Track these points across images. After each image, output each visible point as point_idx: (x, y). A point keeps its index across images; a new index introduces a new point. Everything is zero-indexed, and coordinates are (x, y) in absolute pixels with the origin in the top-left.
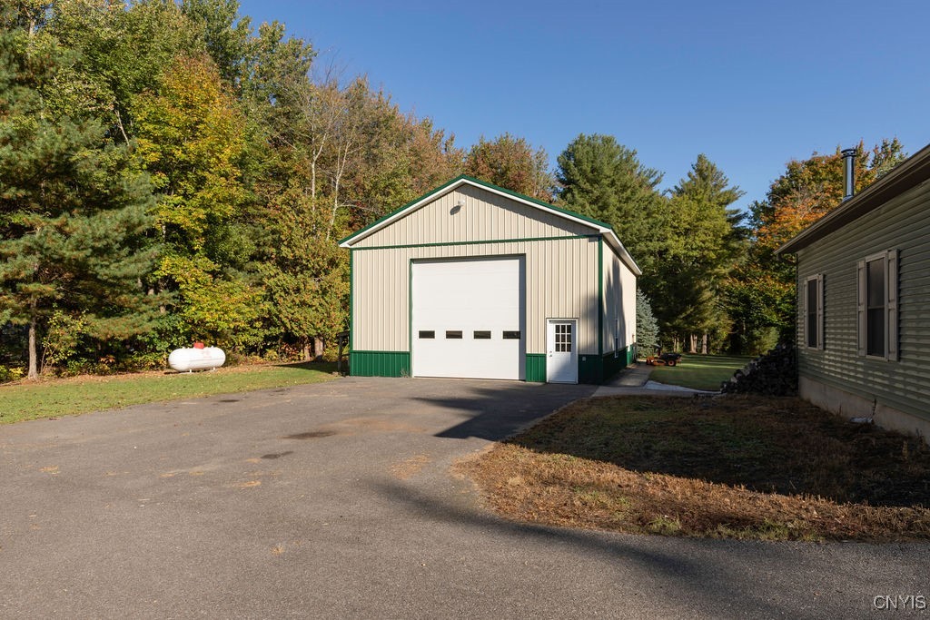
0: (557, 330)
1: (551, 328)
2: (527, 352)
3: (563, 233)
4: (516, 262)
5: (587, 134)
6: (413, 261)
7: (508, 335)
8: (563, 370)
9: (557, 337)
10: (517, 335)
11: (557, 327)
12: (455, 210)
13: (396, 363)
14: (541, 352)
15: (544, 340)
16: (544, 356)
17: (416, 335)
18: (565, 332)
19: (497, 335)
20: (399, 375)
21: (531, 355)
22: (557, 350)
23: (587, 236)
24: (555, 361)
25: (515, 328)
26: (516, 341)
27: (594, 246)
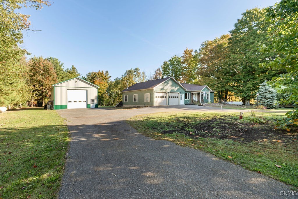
1: (91, 100)
2: (88, 104)
3: (93, 87)
4: (85, 91)
5: (52, 57)
6: (68, 89)
7: (84, 102)
8: (93, 106)
12: (76, 82)
13: (64, 107)
15: (89, 102)
16: (90, 104)
17: (68, 102)
18: (93, 101)
19: (82, 102)
20: (65, 109)
22: (92, 103)
24: (92, 105)
25: (85, 101)
26: (86, 102)
27: (97, 89)
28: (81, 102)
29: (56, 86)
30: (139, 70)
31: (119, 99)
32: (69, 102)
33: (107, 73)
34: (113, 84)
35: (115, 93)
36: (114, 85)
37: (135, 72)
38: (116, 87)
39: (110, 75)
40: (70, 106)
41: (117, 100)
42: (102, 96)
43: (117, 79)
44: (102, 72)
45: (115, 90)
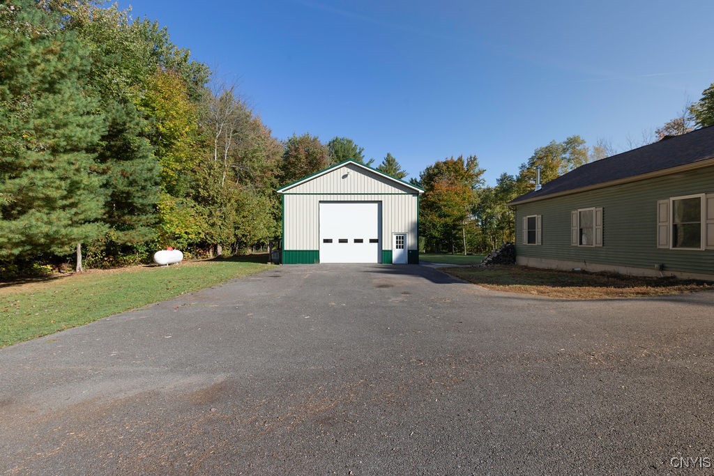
0: (397, 239)
1: (394, 237)
2: (383, 249)
3: (400, 192)
4: (376, 205)
6: (320, 202)
7: (372, 241)
8: (400, 257)
9: (397, 242)
10: (378, 241)
11: (397, 237)
12: (345, 176)
13: (311, 257)
14: (390, 249)
15: (389, 243)
16: (391, 251)
17: (322, 241)
18: (401, 239)
19: (366, 241)
20: (313, 263)
21: (385, 251)
22: (397, 248)
23: (412, 194)
24: (396, 253)
25: (376, 237)
26: (376, 244)
27: (415, 199)
28: (360, 241)
29: (287, 192)
30: (583, 142)
31: (510, 234)
32: (326, 241)
33: (472, 161)
34: (493, 192)
35: (499, 217)
36: (496, 195)
37: (565, 150)
38: (501, 199)
39: (481, 166)
40: (328, 255)
41: (505, 237)
42: (454, 227)
43: (504, 179)
44: (460, 159)
45: (498, 209)
